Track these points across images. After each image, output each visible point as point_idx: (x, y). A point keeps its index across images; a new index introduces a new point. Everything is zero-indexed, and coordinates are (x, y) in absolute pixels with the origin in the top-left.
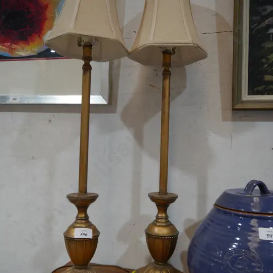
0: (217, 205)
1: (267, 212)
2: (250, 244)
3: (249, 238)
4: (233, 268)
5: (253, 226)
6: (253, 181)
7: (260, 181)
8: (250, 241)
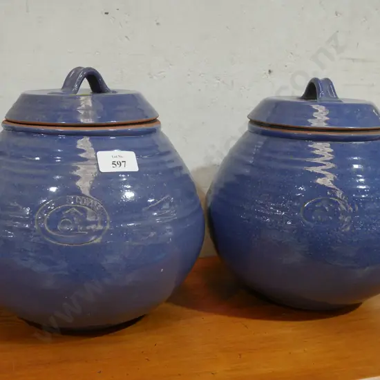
0: (9, 121)
1: (108, 122)
2: (78, 183)
3: (77, 173)
4: (54, 234)
5: (83, 151)
6: (77, 70)
7: (91, 68)
8: (78, 178)
